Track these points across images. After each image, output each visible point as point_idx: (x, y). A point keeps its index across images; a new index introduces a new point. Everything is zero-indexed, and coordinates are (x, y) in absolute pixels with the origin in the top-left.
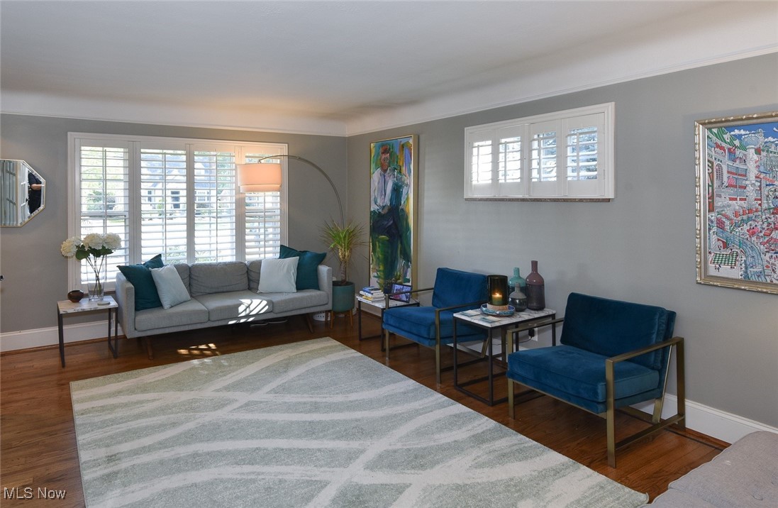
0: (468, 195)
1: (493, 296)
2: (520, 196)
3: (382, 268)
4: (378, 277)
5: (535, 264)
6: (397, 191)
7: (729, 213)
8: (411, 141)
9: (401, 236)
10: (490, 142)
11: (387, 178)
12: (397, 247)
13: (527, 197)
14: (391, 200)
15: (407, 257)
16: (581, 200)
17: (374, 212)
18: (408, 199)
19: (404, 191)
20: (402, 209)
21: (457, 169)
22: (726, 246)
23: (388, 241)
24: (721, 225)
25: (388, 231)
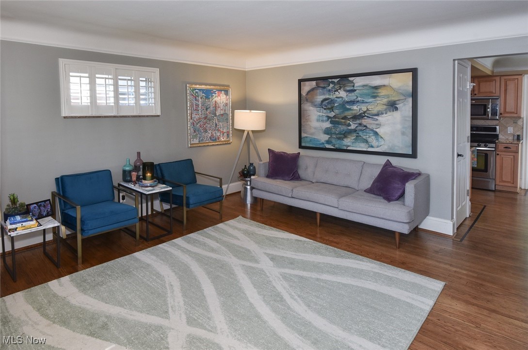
0: (66, 113)
1: (147, 175)
2: (112, 115)
5: (139, 154)
7: (195, 120)
13: (116, 115)
16: (147, 116)
22: (195, 132)
24: (193, 123)
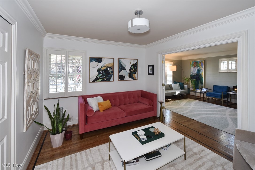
0: (220, 71)
3: (194, 86)
4: (193, 87)
6: (199, 71)
8: (203, 61)
9: (200, 80)
10: (227, 62)
11: (196, 68)
12: (199, 82)
14: (197, 73)
15: (202, 83)
17: (192, 75)
18: (202, 72)
19: (201, 71)
20: (201, 74)
21: (217, 66)
23: (196, 80)
25: (196, 78)
